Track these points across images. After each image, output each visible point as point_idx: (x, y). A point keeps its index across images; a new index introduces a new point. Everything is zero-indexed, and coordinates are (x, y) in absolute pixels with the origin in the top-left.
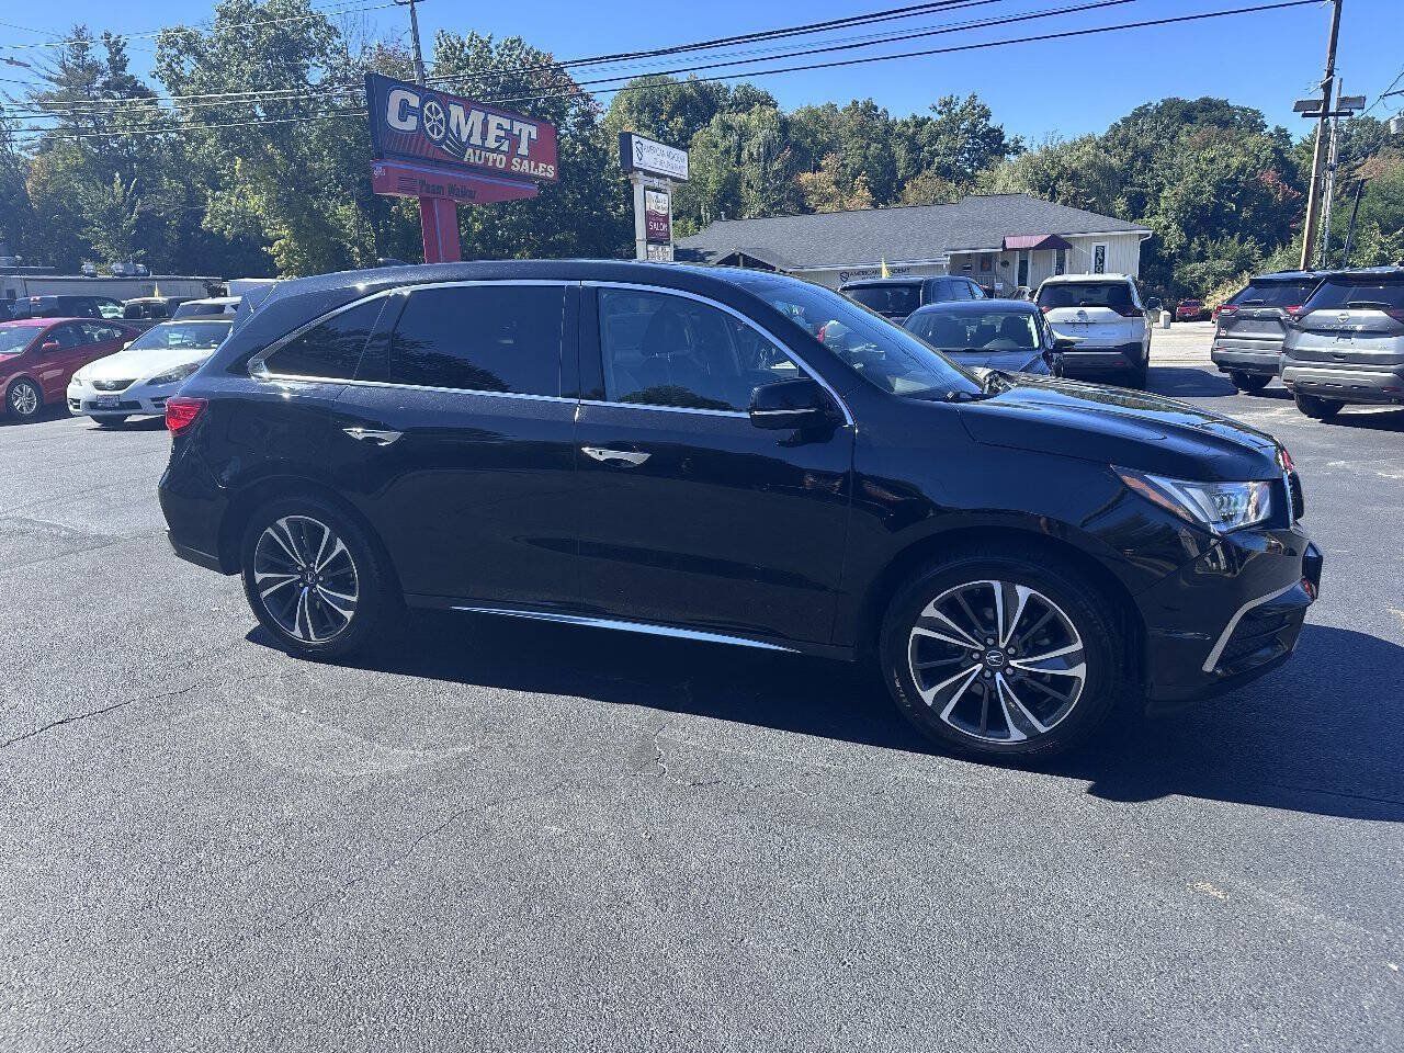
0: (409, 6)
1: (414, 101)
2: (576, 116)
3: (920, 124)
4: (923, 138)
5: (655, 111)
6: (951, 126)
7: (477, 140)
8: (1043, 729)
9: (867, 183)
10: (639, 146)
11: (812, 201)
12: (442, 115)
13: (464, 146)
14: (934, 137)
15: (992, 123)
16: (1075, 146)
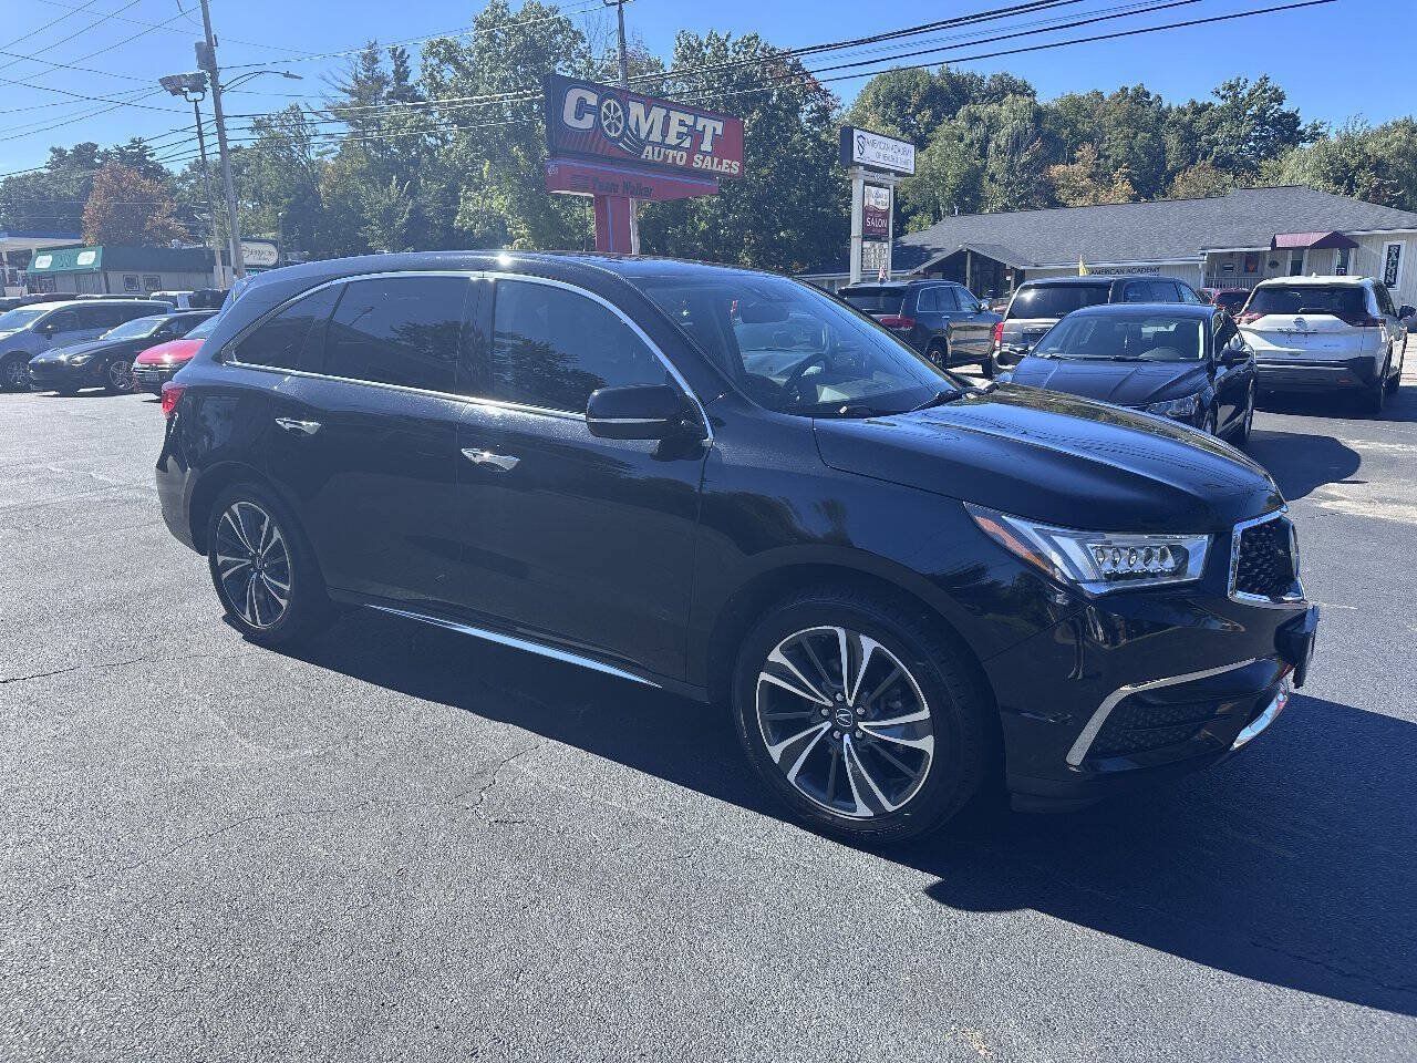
0: (618, 6)
1: (592, 99)
2: (812, 111)
3: (1199, 110)
4: (1202, 124)
5: (902, 102)
6: (1236, 112)
7: (656, 136)
8: (890, 808)
9: (1128, 175)
10: (861, 140)
11: (1062, 195)
12: (620, 113)
13: (642, 144)
14: (1214, 126)
15: (1285, 108)
16: (1386, 130)
